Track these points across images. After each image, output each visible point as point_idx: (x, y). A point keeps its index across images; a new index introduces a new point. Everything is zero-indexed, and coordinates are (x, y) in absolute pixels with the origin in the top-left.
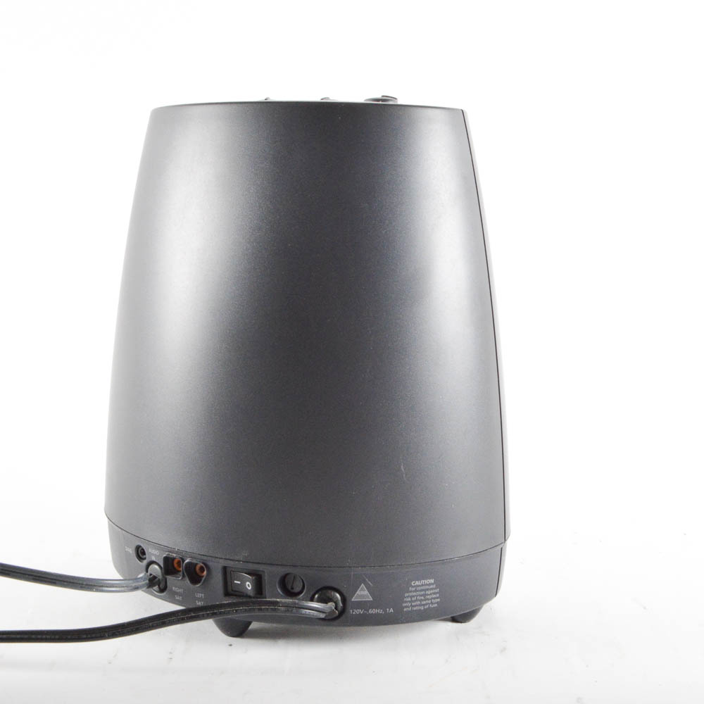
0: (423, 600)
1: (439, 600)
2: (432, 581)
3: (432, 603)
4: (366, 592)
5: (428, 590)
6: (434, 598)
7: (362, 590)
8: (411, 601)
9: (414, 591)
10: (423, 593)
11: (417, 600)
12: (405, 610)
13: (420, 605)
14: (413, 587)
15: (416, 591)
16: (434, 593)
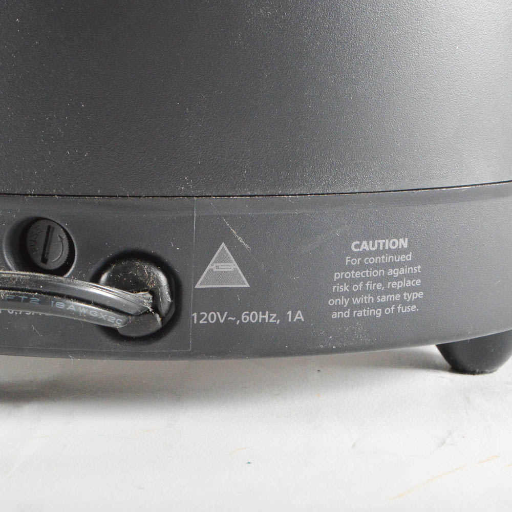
0: (380, 293)
1: (420, 295)
2: (404, 243)
3: (404, 303)
4: (232, 266)
5: (393, 265)
6: (410, 290)
7: (222, 259)
8: (350, 295)
9: (356, 268)
10: (379, 273)
11: (365, 292)
12: (335, 315)
13: (375, 305)
14: (354, 255)
15: (362, 267)
16: (410, 276)
